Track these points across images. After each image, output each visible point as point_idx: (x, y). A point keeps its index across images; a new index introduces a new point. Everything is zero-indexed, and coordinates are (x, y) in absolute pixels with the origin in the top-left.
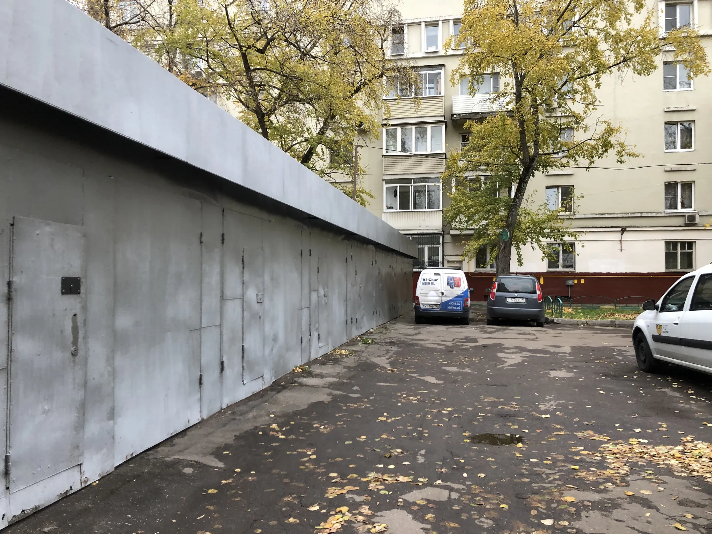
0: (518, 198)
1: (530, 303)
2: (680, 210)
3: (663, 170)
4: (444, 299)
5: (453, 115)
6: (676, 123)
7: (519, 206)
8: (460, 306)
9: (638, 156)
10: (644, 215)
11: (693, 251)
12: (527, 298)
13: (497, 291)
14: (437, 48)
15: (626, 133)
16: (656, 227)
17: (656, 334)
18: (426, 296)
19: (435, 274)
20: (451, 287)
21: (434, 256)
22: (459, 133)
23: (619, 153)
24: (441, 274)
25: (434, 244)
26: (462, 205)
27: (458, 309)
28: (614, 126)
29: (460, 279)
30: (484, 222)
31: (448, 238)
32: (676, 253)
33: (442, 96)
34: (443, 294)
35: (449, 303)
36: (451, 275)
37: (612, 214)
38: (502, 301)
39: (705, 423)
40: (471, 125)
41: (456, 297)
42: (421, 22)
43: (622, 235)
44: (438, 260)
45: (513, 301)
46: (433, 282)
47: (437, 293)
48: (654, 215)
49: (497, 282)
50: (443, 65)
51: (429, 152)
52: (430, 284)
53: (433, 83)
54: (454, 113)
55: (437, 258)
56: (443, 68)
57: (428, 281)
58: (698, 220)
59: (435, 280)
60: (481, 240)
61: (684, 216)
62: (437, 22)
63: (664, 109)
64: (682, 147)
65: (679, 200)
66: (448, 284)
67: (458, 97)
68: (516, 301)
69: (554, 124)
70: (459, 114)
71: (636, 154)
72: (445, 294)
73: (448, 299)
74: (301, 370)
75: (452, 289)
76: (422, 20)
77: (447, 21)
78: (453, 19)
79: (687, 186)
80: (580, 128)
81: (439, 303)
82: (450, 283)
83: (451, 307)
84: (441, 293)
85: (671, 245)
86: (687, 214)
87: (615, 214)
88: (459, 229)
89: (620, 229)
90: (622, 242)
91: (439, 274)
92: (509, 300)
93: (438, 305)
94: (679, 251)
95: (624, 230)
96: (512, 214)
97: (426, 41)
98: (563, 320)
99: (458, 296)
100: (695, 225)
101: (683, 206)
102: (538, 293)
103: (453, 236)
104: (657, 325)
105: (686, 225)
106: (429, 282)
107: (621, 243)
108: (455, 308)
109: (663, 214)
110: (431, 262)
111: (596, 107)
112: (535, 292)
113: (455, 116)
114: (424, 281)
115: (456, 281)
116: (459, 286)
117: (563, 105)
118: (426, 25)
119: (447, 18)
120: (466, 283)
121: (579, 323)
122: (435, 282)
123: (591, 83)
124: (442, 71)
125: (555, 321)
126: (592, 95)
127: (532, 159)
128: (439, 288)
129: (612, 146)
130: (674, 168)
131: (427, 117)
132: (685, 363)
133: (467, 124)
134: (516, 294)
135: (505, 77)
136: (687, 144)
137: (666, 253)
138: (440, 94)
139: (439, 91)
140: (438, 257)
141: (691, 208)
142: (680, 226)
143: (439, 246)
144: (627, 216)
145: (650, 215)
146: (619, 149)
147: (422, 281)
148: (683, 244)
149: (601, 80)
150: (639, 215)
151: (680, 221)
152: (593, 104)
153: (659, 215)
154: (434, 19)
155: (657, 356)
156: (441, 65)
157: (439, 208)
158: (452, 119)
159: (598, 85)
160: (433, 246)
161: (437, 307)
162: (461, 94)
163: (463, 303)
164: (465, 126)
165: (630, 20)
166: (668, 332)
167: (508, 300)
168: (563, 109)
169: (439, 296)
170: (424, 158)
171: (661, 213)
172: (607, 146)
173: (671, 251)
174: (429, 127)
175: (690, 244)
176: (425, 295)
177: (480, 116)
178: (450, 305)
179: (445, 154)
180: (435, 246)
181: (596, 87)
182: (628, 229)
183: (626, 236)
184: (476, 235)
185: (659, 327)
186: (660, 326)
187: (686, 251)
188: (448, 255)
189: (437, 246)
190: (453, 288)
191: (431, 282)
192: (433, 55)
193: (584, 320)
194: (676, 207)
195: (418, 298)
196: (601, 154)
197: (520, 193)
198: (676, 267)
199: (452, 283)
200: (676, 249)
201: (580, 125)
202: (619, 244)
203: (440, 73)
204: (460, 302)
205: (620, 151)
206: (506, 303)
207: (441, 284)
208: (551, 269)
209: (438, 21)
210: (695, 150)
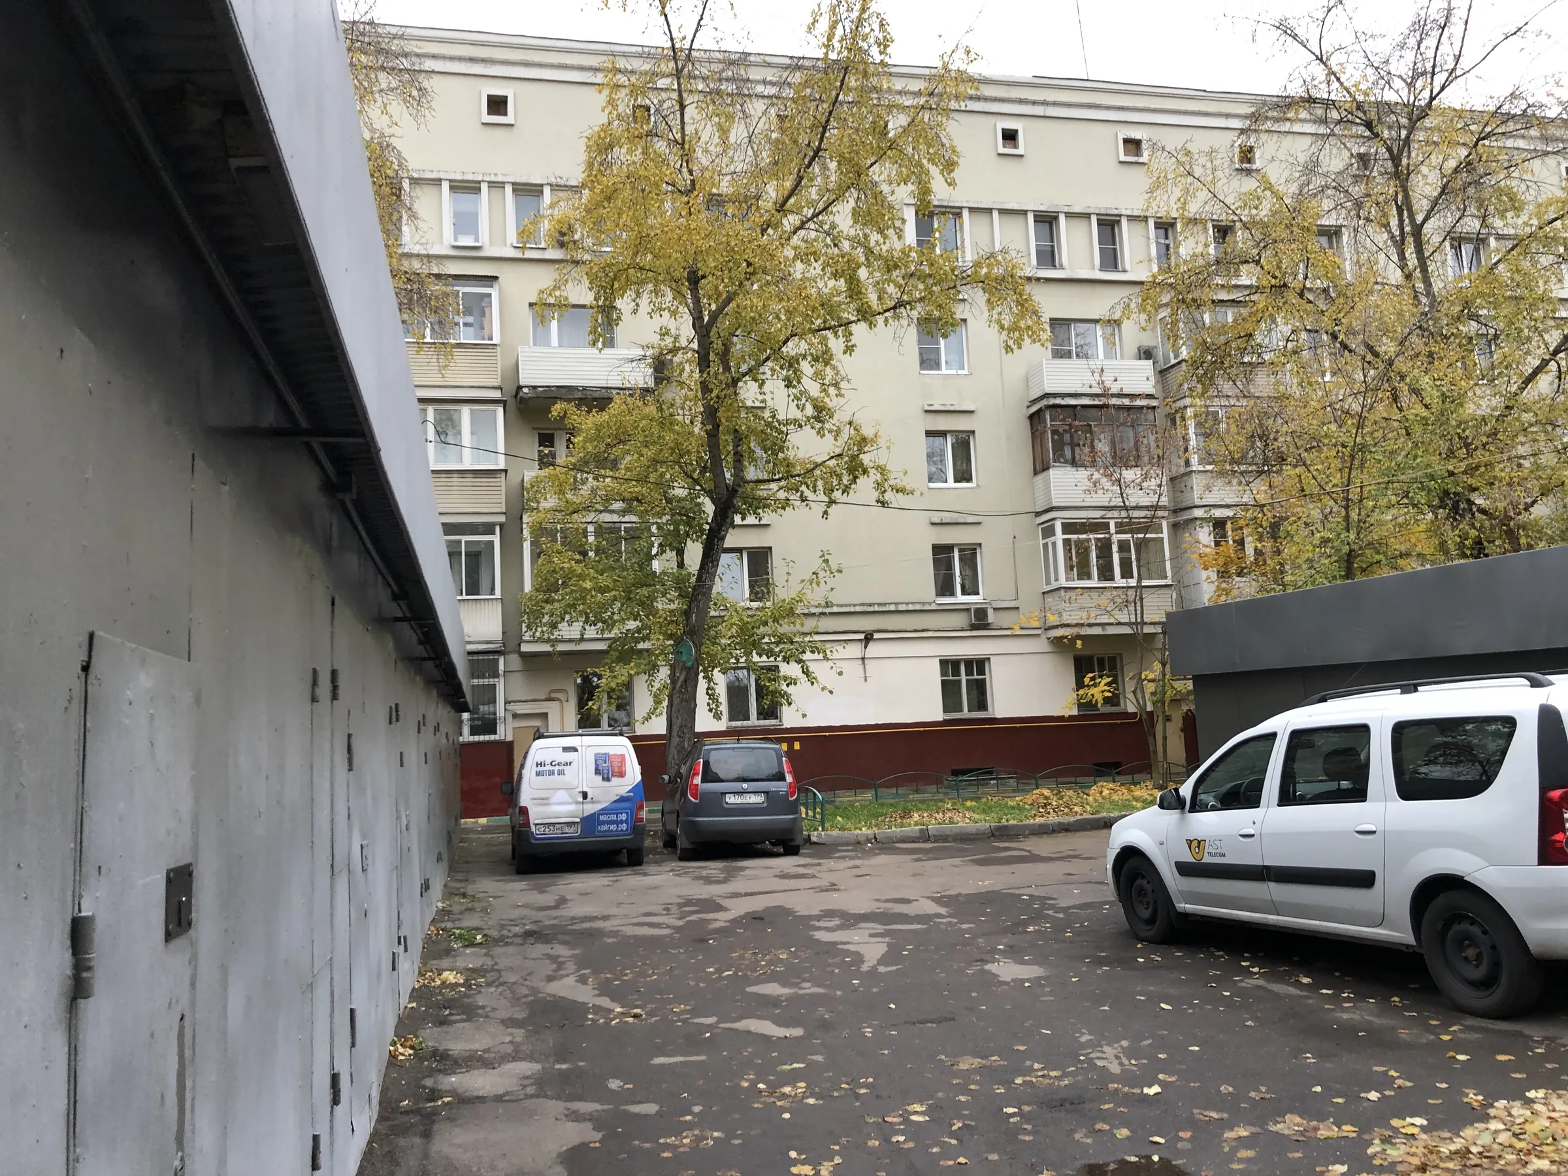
0: (708, 572)
1: (775, 802)
2: (960, 598)
3: (927, 521)
4: (590, 809)
5: (520, 388)
6: (943, 434)
7: (710, 588)
8: (627, 823)
9: (912, 492)
10: (902, 608)
11: (987, 677)
12: (766, 793)
13: (704, 780)
14: (477, 240)
15: (888, 448)
16: (923, 631)
17: (1189, 859)
18: (546, 804)
19: (566, 749)
20: (603, 779)
21: (483, 704)
22: (534, 429)
23: (878, 485)
24: (579, 749)
25: (483, 677)
26: (589, 587)
27: (622, 830)
28: (867, 432)
29: (623, 757)
30: (632, 625)
31: (515, 661)
32: (959, 682)
33: (496, 345)
34: (585, 795)
35: (601, 818)
36: (603, 750)
37: (846, 605)
38: (714, 803)
39: (1452, 1054)
40: (565, 412)
41: (616, 801)
42: (440, 180)
43: (865, 647)
44: (495, 714)
45: (739, 801)
46: (560, 768)
47: (570, 796)
48: (918, 607)
49: (701, 760)
50: (496, 278)
51: (467, 465)
52: (553, 774)
53: (471, 314)
54: (522, 383)
55: (492, 709)
56: (496, 286)
57: (548, 768)
58: (991, 617)
59: (566, 764)
60: (632, 664)
61: (968, 610)
62: (477, 185)
63: (923, 406)
64: (957, 480)
65: (958, 580)
66: (597, 772)
67: (528, 350)
68: (744, 801)
69: (770, 420)
70: (535, 387)
71: (908, 487)
72: (590, 796)
73: (599, 807)
74: (411, 1052)
75: (606, 784)
76: (442, 176)
77: (501, 185)
78: (513, 184)
79: (970, 554)
80: (826, 432)
81: (578, 820)
82: (600, 768)
83: (606, 827)
84: (581, 795)
85: (949, 665)
86: (973, 607)
87: (849, 605)
88: (548, 641)
89: (862, 636)
90: (867, 662)
91: (575, 750)
92: (731, 799)
93: (574, 823)
94: (963, 678)
95: (868, 638)
96: (698, 607)
97: (452, 222)
98: (828, 835)
99: (622, 799)
100: (986, 626)
101: (964, 592)
102: (789, 778)
103: (526, 657)
104: (1190, 842)
105: (973, 627)
106: (552, 768)
107: (864, 663)
108: (613, 827)
109: (934, 607)
110: (478, 719)
111: (843, 391)
112: (783, 778)
113: (526, 390)
114: (540, 768)
115: (616, 764)
116: (622, 775)
117: (795, 383)
118: (451, 188)
119: (500, 179)
120: (638, 768)
121: (862, 839)
122: (566, 768)
123: (836, 344)
124: (494, 292)
125: (814, 839)
126: (834, 368)
127: (732, 492)
128: (576, 783)
129: (865, 471)
130: (947, 517)
131: (462, 387)
132: (1272, 918)
133: (557, 409)
134: (745, 785)
135: (661, 316)
136: (963, 475)
137: (943, 681)
138: (491, 339)
139: (486, 332)
140: (495, 707)
141: (978, 594)
142: (962, 630)
143: (496, 680)
144: (871, 609)
145: (911, 607)
146: (879, 477)
147: (535, 769)
148: (969, 663)
149: (854, 339)
150: (892, 608)
151: (960, 620)
152: (836, 385)
153: (927, 607)
154: (470, 177)
155: (1183, 906)
156: (491, 277)
157: (492, 591)
158: (516, 396)
159: (849, 349)
160: (481, 680)
161: (572, 830)
162: (535, 344)
163: (632, 815)
164: (555, 413)
165: (901, 230)
166: (1224, 855)
167: (727, 800)
168: (795, 391)
169: (577, 803)
170: (456, 480)
171: (930, 604)
172: (856, 469)
173: (951, 678)
174: (466, 411)
175: (979, 665)
176: (544, 801)
177: (580, 395)
178: (604, 823)
179: (506, 471)
180: (486, 680)
181: (845, 352)
182: (876, 636)
183: (874, 649)
184: (614, 654)
185: (1196, 844)
186: (1199, 842)
187: (976, 677)
188: (514, 702)
189: (492, 680)
190: (608, 779)
191: (556, 768)
192: (471, 253)
193: (869, 832)
194: (952, 593)
195: (524, 811)
196: (846, 486)
197: (712, 562)
198: (961, 710)
199: (606, 769)
200: (959, 675)
201: (827, 426)
202: (861, 666)
203: (489, 295)
204: (627, 814)
205: (880, 481)
206: (725, 806)
207: (582, 775)
208: (734, 724)
209: (479, 182)
210: (978, 485)
